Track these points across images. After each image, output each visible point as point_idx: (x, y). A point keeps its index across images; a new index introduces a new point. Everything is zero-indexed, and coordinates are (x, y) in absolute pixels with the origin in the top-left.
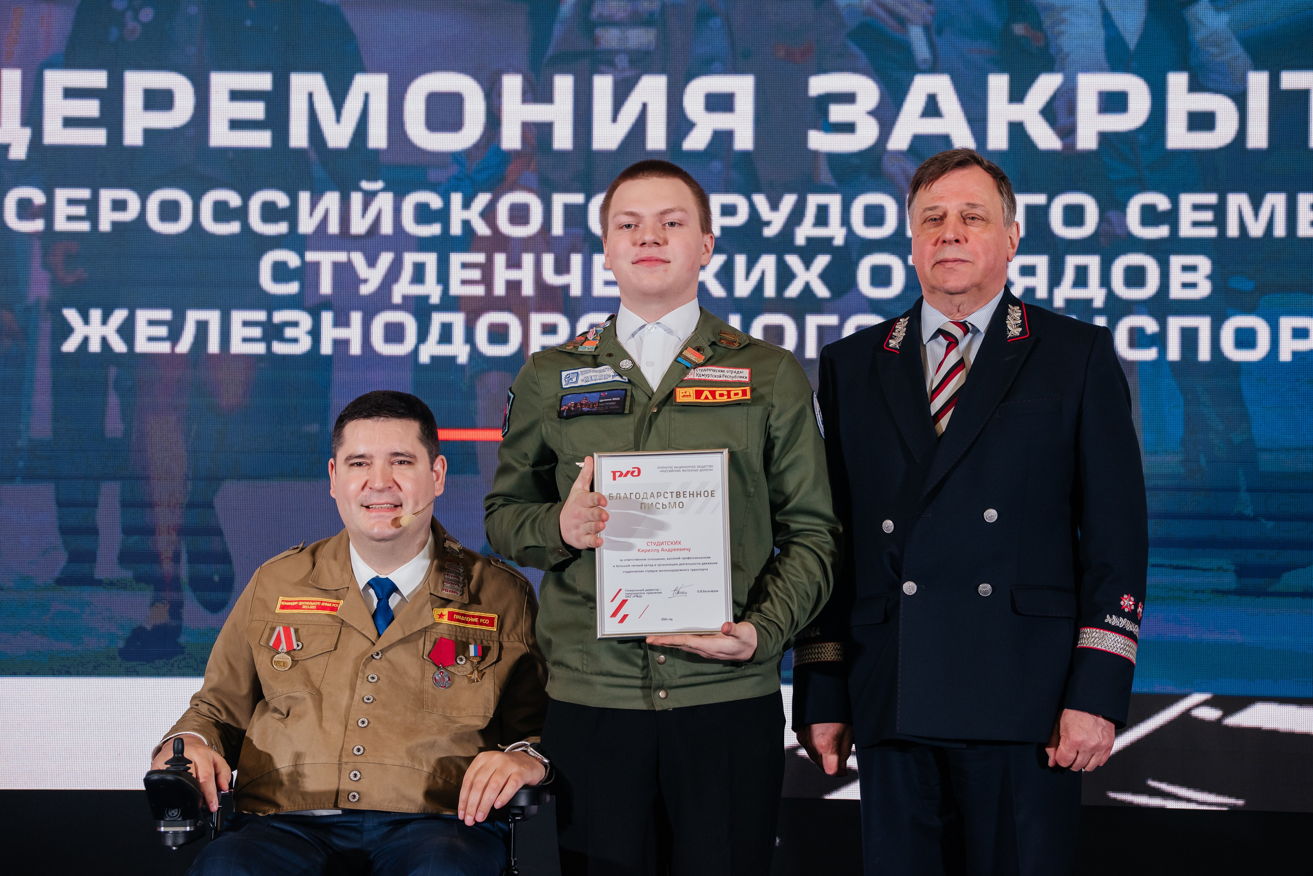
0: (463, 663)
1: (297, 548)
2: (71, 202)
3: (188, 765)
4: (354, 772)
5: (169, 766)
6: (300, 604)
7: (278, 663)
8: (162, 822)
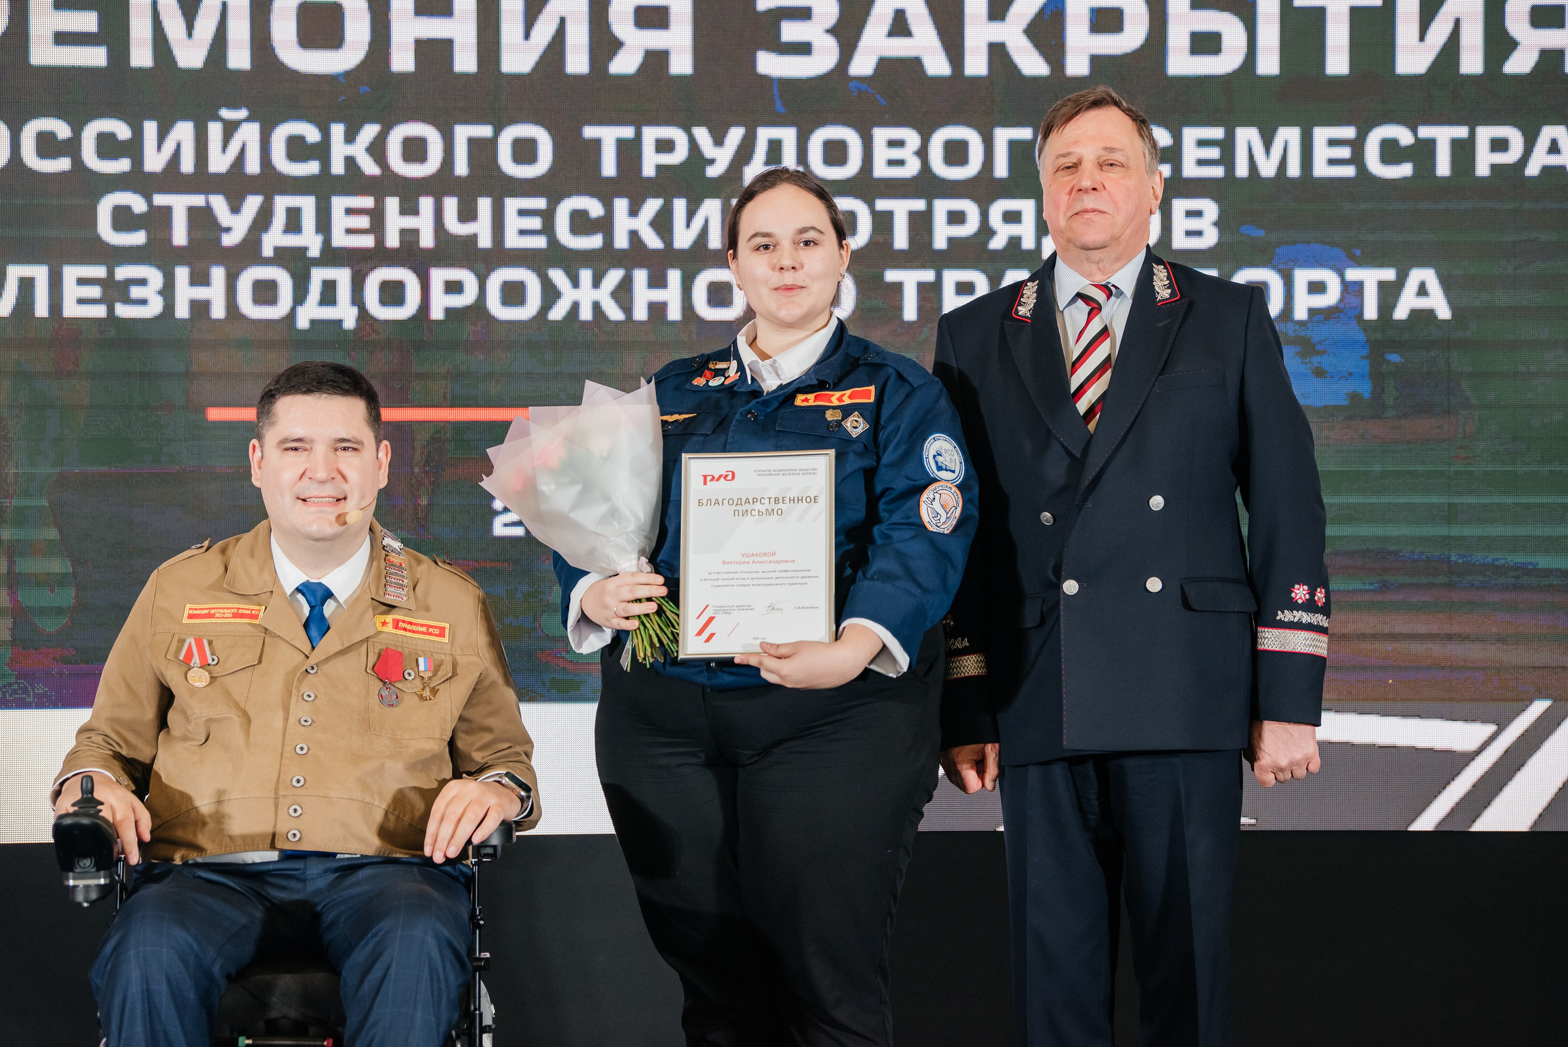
0: (411, 678)
1: (202, 547)
3: (99, 807)
4: (294, 807)
5: (76, 808)
6: (212, 612)
8: (71, 874)
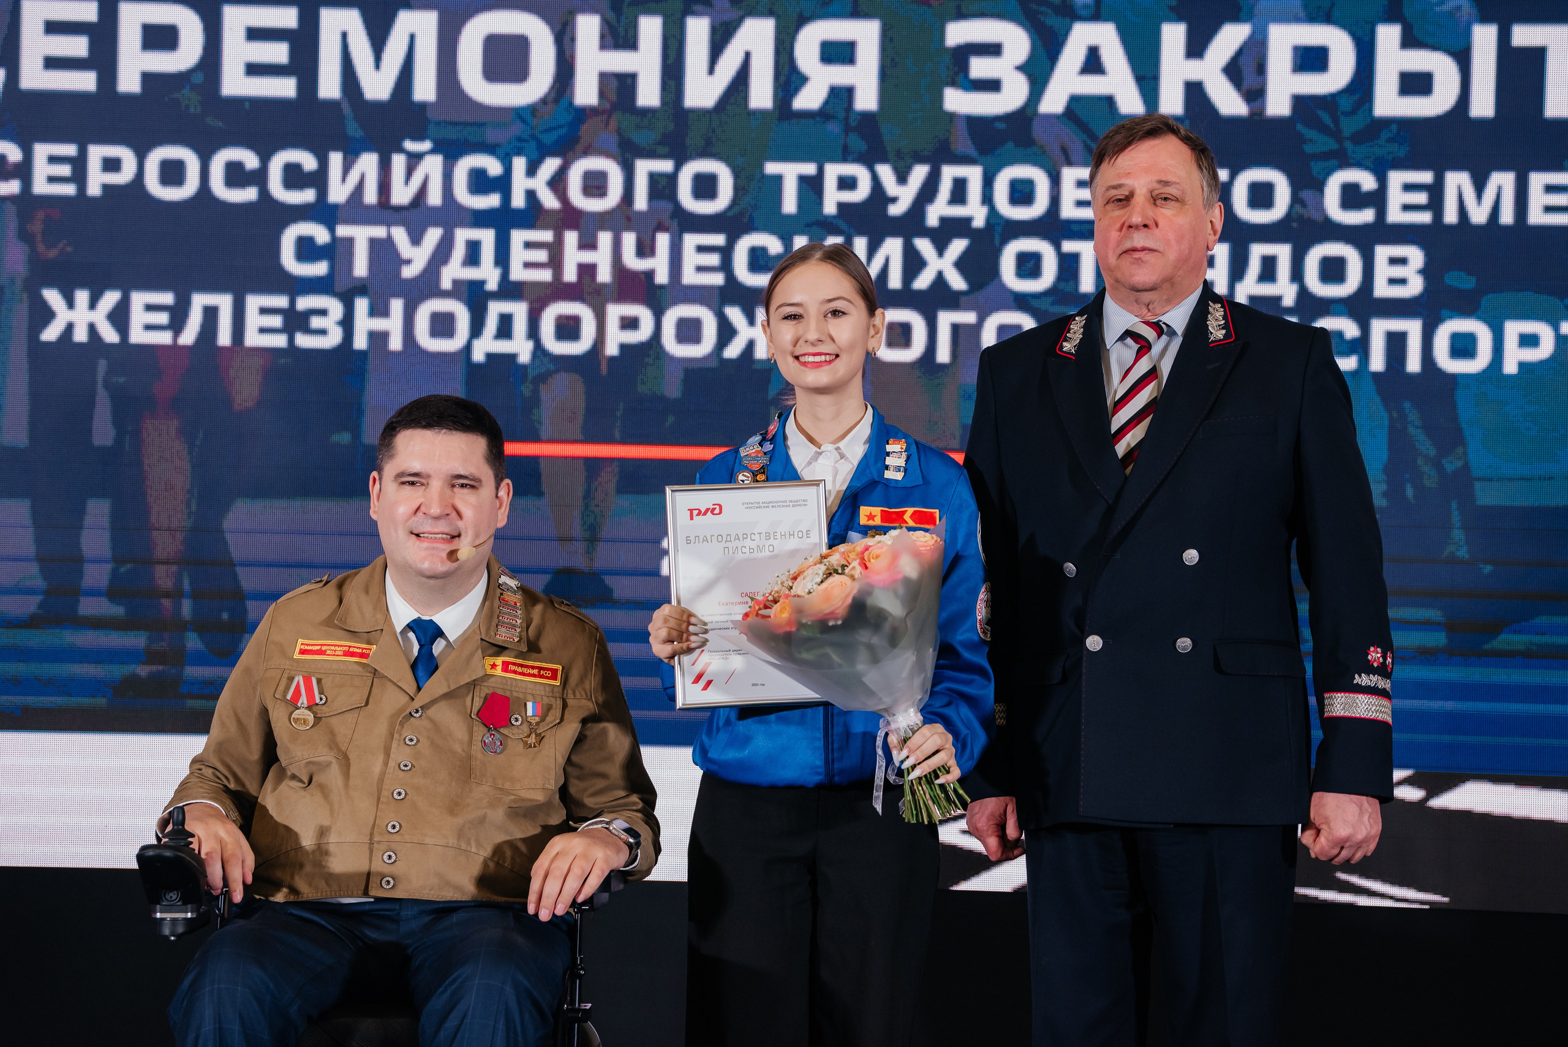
0: (518, 723)
1: (321, 581)
2: (53, 160)
3: (190, 839)
4: (389, 853)
6: (324, 648)
7: (297, 720)
